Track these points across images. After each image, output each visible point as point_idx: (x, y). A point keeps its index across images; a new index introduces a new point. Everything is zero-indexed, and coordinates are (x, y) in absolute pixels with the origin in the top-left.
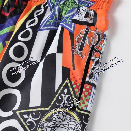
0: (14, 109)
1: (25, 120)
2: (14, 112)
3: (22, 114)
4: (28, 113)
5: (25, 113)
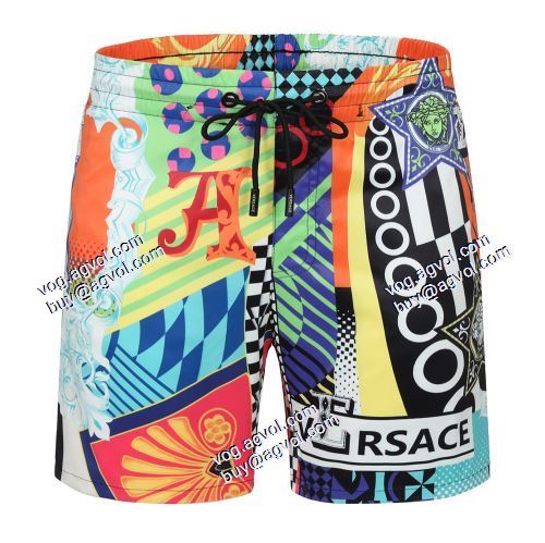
0: (436, 327)
1: (456, 335)
2: (438, 330)
3: (450, 330)
4: (457, 326)
5: (454, 327)
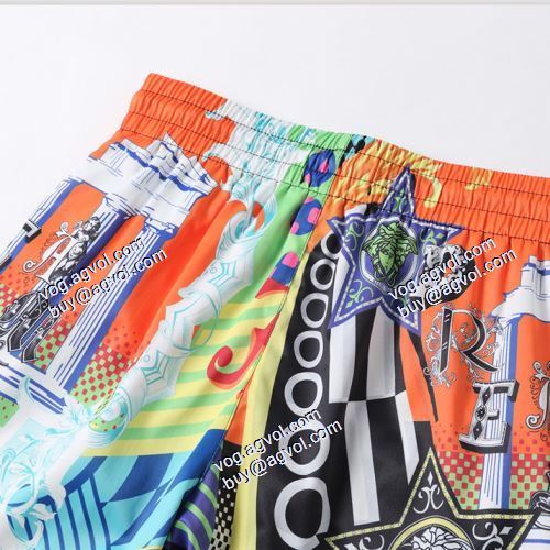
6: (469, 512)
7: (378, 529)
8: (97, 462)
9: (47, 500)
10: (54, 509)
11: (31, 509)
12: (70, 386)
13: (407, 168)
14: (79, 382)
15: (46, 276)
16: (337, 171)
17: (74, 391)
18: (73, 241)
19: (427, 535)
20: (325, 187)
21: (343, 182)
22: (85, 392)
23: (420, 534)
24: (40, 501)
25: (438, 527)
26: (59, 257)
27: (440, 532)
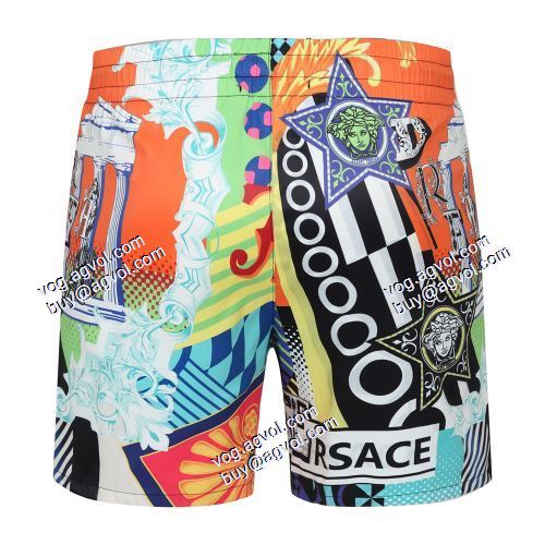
6: (459, 298)
7: (412, 325)
8: (187, 351)
9: (165, 382)
10: (173, 386)
11: (157, 390)
12: (122, 302)
13: (337, 55)
14: (125, 296)
15: (83, 235)
16: (271, 73)
17: (126, 304)
18: (92, 202)
19: (438, 319)
20: (266, 90)
21: (282, 82)
22: (133, 302)
23: (434, 320)
24: (160, 383)
25: (444, 312)
26: (87, 217)
27: (446, 315)
